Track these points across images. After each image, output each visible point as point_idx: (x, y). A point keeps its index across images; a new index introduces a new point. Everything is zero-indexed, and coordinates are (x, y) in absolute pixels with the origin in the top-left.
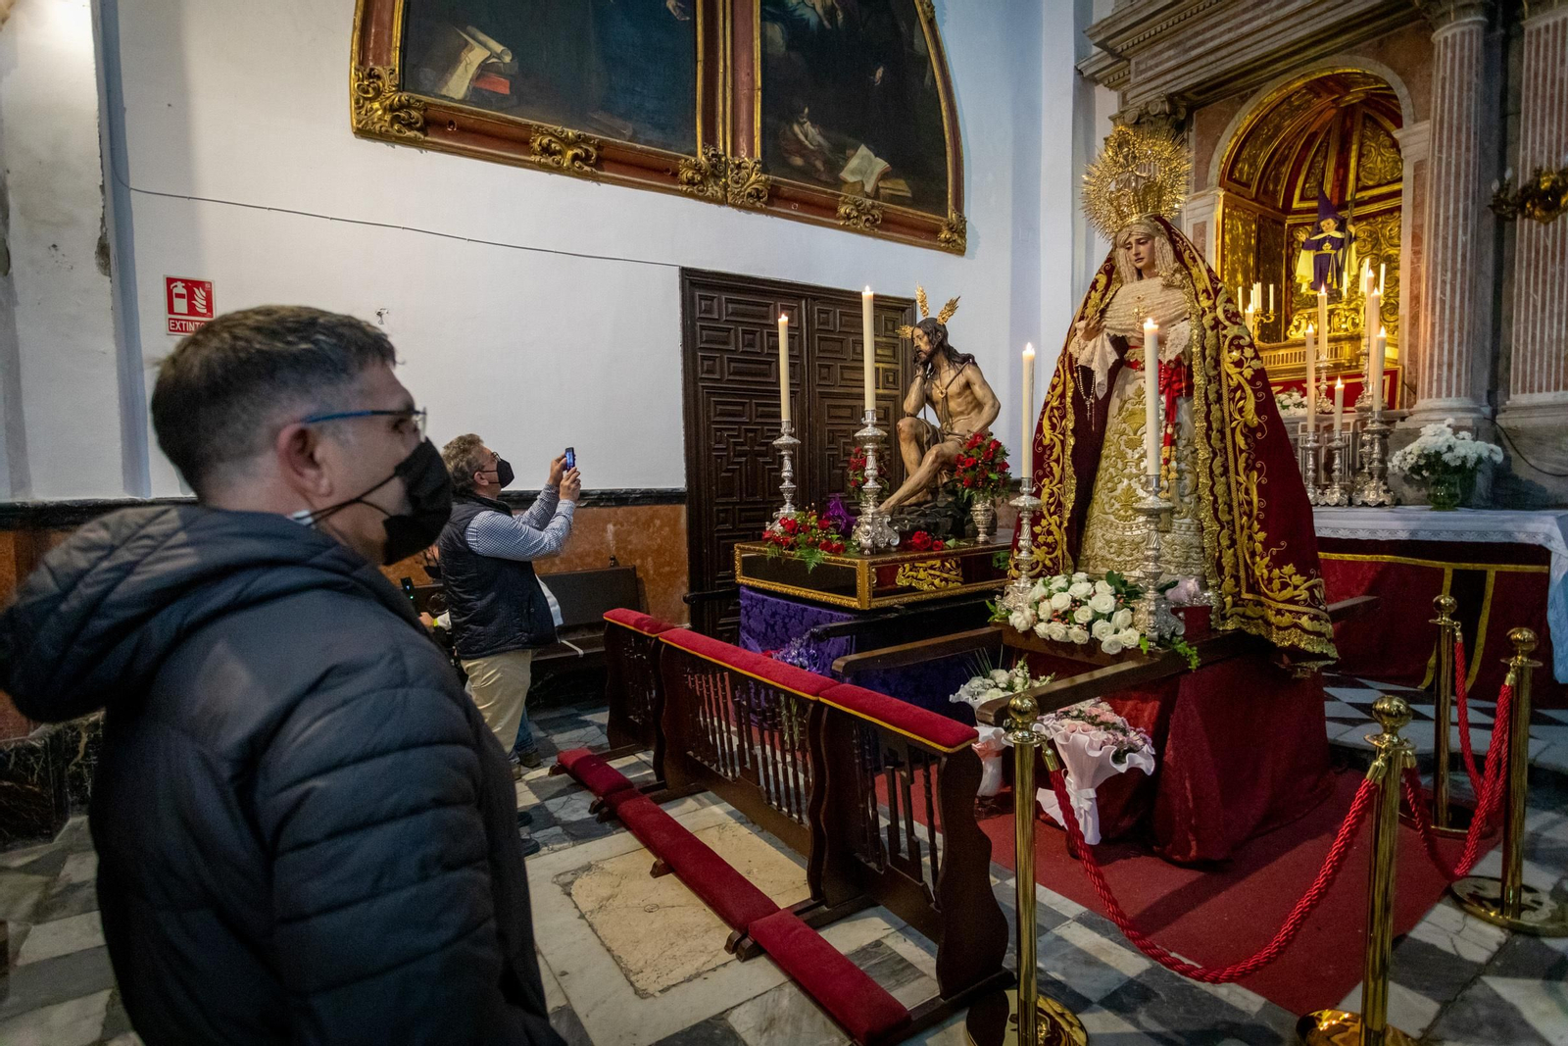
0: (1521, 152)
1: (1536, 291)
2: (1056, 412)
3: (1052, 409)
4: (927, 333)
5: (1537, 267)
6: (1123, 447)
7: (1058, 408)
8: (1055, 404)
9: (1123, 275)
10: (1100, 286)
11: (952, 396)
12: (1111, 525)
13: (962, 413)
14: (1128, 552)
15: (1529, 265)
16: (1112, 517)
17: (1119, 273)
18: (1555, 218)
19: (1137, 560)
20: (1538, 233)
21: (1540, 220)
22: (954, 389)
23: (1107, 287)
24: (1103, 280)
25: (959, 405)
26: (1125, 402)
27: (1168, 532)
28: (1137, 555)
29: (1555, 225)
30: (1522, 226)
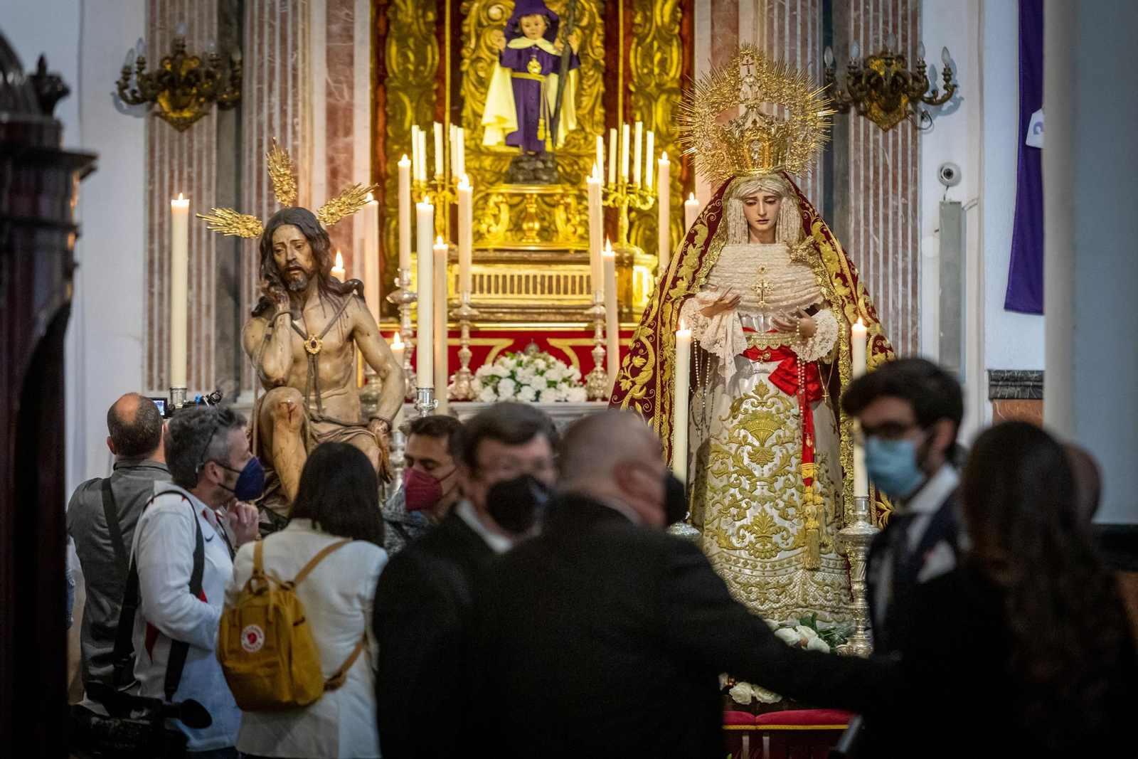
0: (853, 14)
1: (876, 231)
2: (639, 407)
3: (632, 401)
4: (309, 239)
5: (876, 195)
6: (746, 461)
7: (642, 402)
8: (639, 395)
9: (731, 231)
10: (700, 240)
11: (328, 353)
12: (745, 564)
13: (336, 384)
14: (773, 597)
15: (867, 188)
16: (744, 554)
17: (726, 227)
18: (894, 126)
19: (787, 606)
20: (876, 142)
21: (878, 123)
22: (333, 339)
23: (707, 243)
24: (703, 232)
25: (336, 370)
26: (741, 401)
27: (817, 570)
28: (784, 600)
29: (895, 134)
30: (857, 125)
